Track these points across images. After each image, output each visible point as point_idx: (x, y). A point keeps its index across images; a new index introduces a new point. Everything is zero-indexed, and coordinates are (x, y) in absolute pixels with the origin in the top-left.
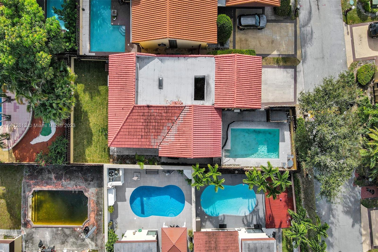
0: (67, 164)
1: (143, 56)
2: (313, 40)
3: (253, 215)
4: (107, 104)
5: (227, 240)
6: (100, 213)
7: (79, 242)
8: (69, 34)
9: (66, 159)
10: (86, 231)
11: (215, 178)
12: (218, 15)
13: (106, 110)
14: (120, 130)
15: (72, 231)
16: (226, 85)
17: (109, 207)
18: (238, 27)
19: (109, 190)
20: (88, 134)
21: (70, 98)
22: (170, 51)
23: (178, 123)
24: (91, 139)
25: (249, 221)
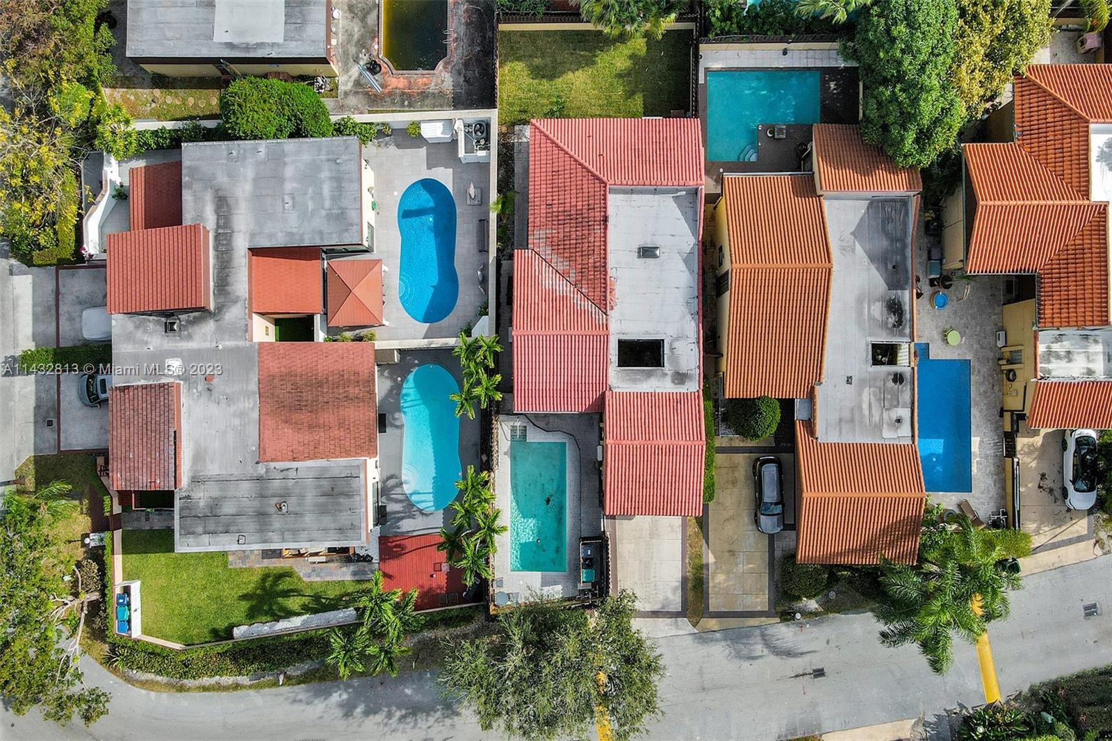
0: (498, 14)
1: (699, 205)
2: (737, 661)
3: (404, 504)
4: (610, 117)
5: (361, 428)
6: (406, 103)
7: (353, 50)
8: (737, 15)
9: (507, 14)
10: (373, 67)
11: (478, 391)
12: (778, 399)
13: (598, 113)
14: (562, 150)
15: (373, 30)
16: (647, 420)
17: (417, 125)
18: (758, 459)
19: (450, 122)
20: (553, 67)
21: (619, 21)
22: (711, 280)
23: (576, 296)
24: (543, 77)
25: (393, 492)
